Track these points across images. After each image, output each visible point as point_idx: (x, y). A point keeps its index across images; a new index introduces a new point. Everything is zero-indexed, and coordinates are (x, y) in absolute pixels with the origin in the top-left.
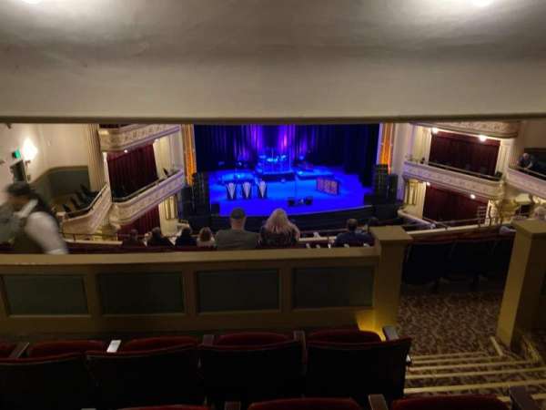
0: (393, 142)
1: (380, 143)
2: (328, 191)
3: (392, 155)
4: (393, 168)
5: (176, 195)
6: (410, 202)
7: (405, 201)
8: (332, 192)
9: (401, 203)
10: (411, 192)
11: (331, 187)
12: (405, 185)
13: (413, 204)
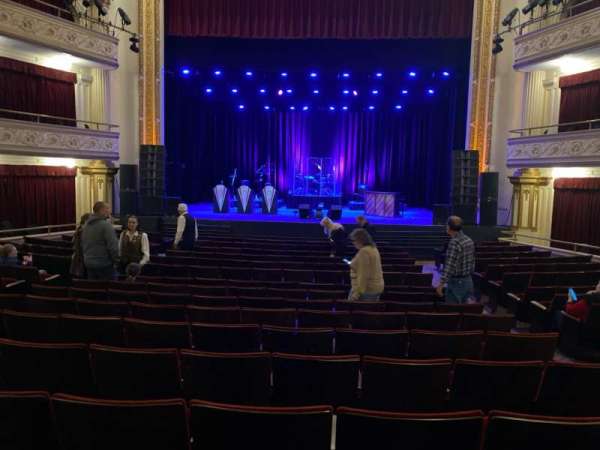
0: (490, 120)
1: (469, 124)
2: (381, 214)
3: (489, 142)
4: (491, 166)
5: (111, 173)
6: (525, 223)
7: (515, 224)
8: (387, 215)
9: (510, 229)
10: (526, 204)
11: (385, 205)
12: (515, 191)
13: (531, 227)
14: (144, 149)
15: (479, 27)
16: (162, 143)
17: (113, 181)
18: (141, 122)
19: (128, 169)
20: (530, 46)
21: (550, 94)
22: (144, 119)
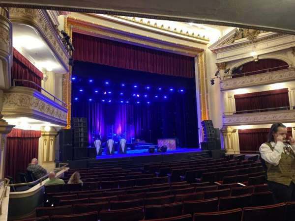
0: (208, 108)
5: (56, 135)
8: (172, 149)
20: (229, 84)
21: (231, 101)
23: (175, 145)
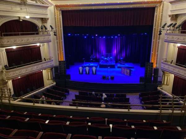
0: (158, 52)
1: (152, 52)
2: (126, 74)
3: (157, 58)
4: (157, 65)
5: (52, 69)
6: (165, 83)
7: (163, 83)
8: (127, 75)
9: (161, 83)
10: (166, 78)
11: (127, 72)
12: (163, 74)
13: (167, 84)
14: (60, 62)
15: (156, 24)
16: (65, 60)
17: (52, 71)
18: (58, 53)
19: (56, 68)
20: (169, 37)
21: (175, 49)
22: (59, 52)
23: (129, 73)
